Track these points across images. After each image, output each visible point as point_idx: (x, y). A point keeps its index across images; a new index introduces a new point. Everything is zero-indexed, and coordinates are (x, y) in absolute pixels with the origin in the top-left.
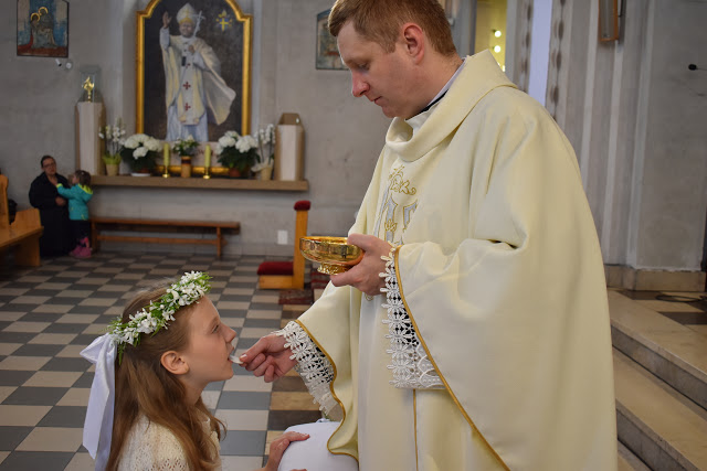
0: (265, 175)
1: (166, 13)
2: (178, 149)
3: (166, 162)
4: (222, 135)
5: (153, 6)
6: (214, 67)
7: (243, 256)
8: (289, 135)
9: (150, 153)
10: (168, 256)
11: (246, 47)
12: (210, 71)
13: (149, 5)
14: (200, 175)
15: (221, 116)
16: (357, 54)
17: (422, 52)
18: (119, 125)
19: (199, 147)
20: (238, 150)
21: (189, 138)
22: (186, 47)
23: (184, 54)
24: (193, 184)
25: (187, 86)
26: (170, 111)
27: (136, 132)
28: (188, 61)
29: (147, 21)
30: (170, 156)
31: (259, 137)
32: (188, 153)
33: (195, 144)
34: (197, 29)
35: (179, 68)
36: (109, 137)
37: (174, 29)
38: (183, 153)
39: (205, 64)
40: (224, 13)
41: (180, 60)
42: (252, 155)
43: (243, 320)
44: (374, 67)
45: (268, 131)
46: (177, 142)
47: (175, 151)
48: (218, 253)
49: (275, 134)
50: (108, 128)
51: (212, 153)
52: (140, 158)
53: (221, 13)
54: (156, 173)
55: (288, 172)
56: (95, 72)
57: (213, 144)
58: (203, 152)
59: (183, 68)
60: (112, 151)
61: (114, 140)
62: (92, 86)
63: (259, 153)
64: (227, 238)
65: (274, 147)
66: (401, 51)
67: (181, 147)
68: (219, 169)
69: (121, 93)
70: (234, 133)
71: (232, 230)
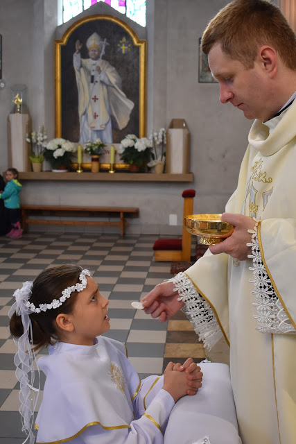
0: (159, 169)
1: (78, 42)
2: (89, 149)
3: (79, 161)
4: (124, 138)
5: (67, 36)
6: (116, 84)
7: (142, 235)
8: (177, 137)
9: (66, 153)
10: (82, 236)
11: (142, 66)
12: (114, 87)
13: (65, 35)
14: (107, 171)
15: (123, 123)
16: (224, 70)
17: (275, 70)
18: (42, 132)
19: (106, 148)
20: (137, 150)
21: (97, 141)
22: (94, 67)
23: (93, 73)
24: (102, 178)
25: (95, 99)
26: (82, 119)
27: (56, 137)
28: (97, 79)
29: (63, 48)
30: (82, 156)
31: (154, 138)
32: (97, 153)
33: (102, 146)
34: (103, 52)
35: (89, 85)
36: (34, 141)
37: (85, 54)
38: (93, 153)
39: (109, 80)
40: (124, 40)
41: (90, 78)
42: (147, 154)
43: (142, 286)
44: (237, 80)
45: (160, 133)
46: (88, 144)
47: (86, 151)
48: (121, 232)
49: (166, 136)
50: (33, 134)
51: (116, 152)
52: (59, 157)
53: (121, 40)
54: (72, 169)
55: (177, 167)
56: (23, 90)
57: (116, 145)
58: (109, 152)
59: (92, 85)
60: (37, 152)
61: (38, 144)
62: (21, 101)
63: (154, 152)
64: (129, 221)
65: (165, 146)
66: (259, 68)
67: (91, 148)
68: (121, 165)
69: (43, 105)
70: (133, 136)
71: (132, 214)
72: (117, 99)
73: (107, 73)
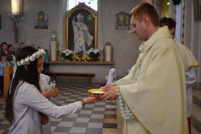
0: (102, 60)
1: (74, 16)
2: (77, 53)
3: (74, 57)
4: (89, 49)
5: (71, 14)
6: (87, 30)
7: (96, 83)
8: (108, 48)
9: (70, 55)
10: (75, 83)
11: (96, 24)
12: (86, 32)
13: (70, 14)
14: (84, 60)
15: (89, 44)
18: (62, 47)
19: (83, 53)
20: (94, 53)
21: (80, 50)
22: (79, 25)
23: (79, 27)
24: (82, 63)
25: (80, 36)
26: (75, 43)
27: (66, 49)
28: (80, 29)
29: (69, 18)
30: (75, 55)
31: (100, 49)
32: (80, 54)
33: (82, 52)
34: (82, 20)
35: (78, 31)
36: (59, 50)
37: (76, 20)
38: (79, 54)
39: (85, 29)
40: (90, 15)
41: (78, 29)
42: (98, 54)
44: (137, 26)
45: (102, 48)
47: (77, 54)
48: (89, 82)
49: (104, 48)
50: (59, 48)
51: (87, 54)
52: (67, 56)
53: (89, 15)
54: (72, 60)
55: (108, 59)
56: (55, 33)
57: (87, 52)
58: (84, 54)
59: (79, 31)
60: (60, 54)
61: (60, 51)
62: (54, 36)
63: (100, 54)
64: (91, 78)
65: (104, 52)
66: (143, 23)
67: (78, 52)
68: (89, 58)
69: (62, 38)
70: (93, 48)
71: (92, 76)
72: (87, 35)
73: (84, 27)
